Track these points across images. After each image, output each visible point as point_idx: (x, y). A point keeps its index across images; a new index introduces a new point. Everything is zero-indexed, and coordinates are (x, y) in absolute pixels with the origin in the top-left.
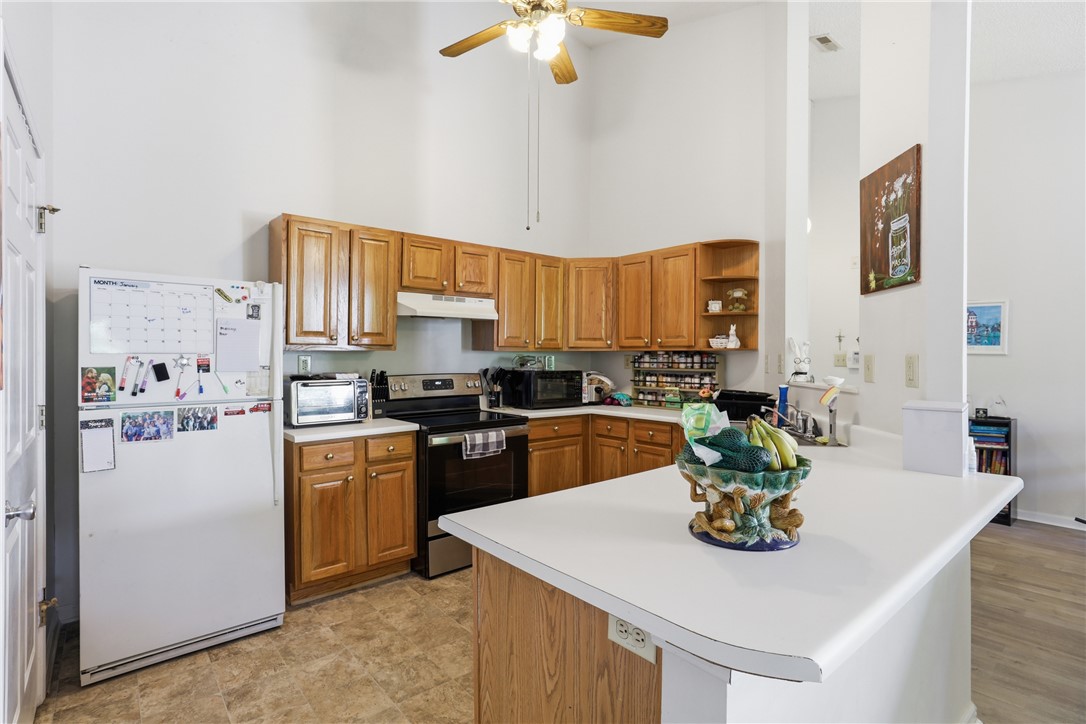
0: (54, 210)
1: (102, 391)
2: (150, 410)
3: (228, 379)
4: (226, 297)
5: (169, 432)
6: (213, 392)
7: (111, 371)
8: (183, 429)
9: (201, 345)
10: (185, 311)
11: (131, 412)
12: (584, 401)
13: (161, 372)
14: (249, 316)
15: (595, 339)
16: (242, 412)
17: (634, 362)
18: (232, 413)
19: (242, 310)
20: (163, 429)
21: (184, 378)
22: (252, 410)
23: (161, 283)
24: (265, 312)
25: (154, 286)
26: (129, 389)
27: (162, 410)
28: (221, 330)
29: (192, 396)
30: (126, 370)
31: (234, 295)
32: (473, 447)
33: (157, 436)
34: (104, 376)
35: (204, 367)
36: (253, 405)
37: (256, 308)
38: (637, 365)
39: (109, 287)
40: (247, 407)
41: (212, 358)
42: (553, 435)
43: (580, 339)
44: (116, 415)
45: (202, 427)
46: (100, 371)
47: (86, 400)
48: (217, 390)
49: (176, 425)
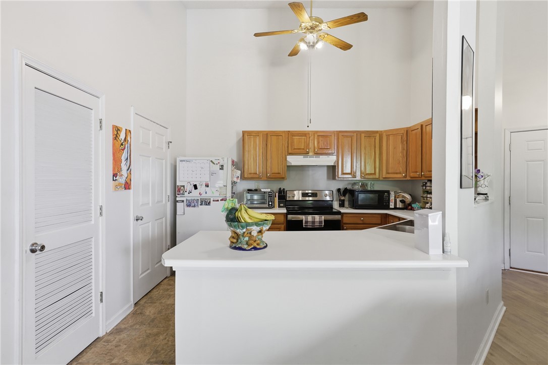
0: (171, 142)
1: (181, 192)
2: (193, 198)
3: (214, 190)
4: (213, 163)
5: (198, 205)
6: (209, 194)
7: (184, 186)
8: (201, 205)
9: (206, 179)
10: (202, 168)
11: (188, 198)
12: (391, 207)
13: (195, 187)
14: (220, 169)
15: (397, 173)
16: (218, 201)
17: (423, 186)
18: (215, 201)
19: (218, 167)
20: (196, 204)
21: (202, 189)
22: (221, 200)
23: (196, 160)
24: (225, 167)
25: (194, 161)
26: (188, 192)
27: (196, 198)
28: (212, 174)
29: (204, 195)
30: (187, 186)
31: (216, 162)
32: (307, 222)
33: (194, 206)
34: (182, 188)
35: (207, 186)
36: (221, 198)
37: (222, 166)
38: (424, 188)
39: (183, 162)
40: (220, 199)
41: (209, 183)
42: (361, 222)
43: (389, 173)
44: (184, 199)
45: (206, 205)
46: (181, 186)
47: (178, 194)
48: (210, 193)
49: (199, 203)
